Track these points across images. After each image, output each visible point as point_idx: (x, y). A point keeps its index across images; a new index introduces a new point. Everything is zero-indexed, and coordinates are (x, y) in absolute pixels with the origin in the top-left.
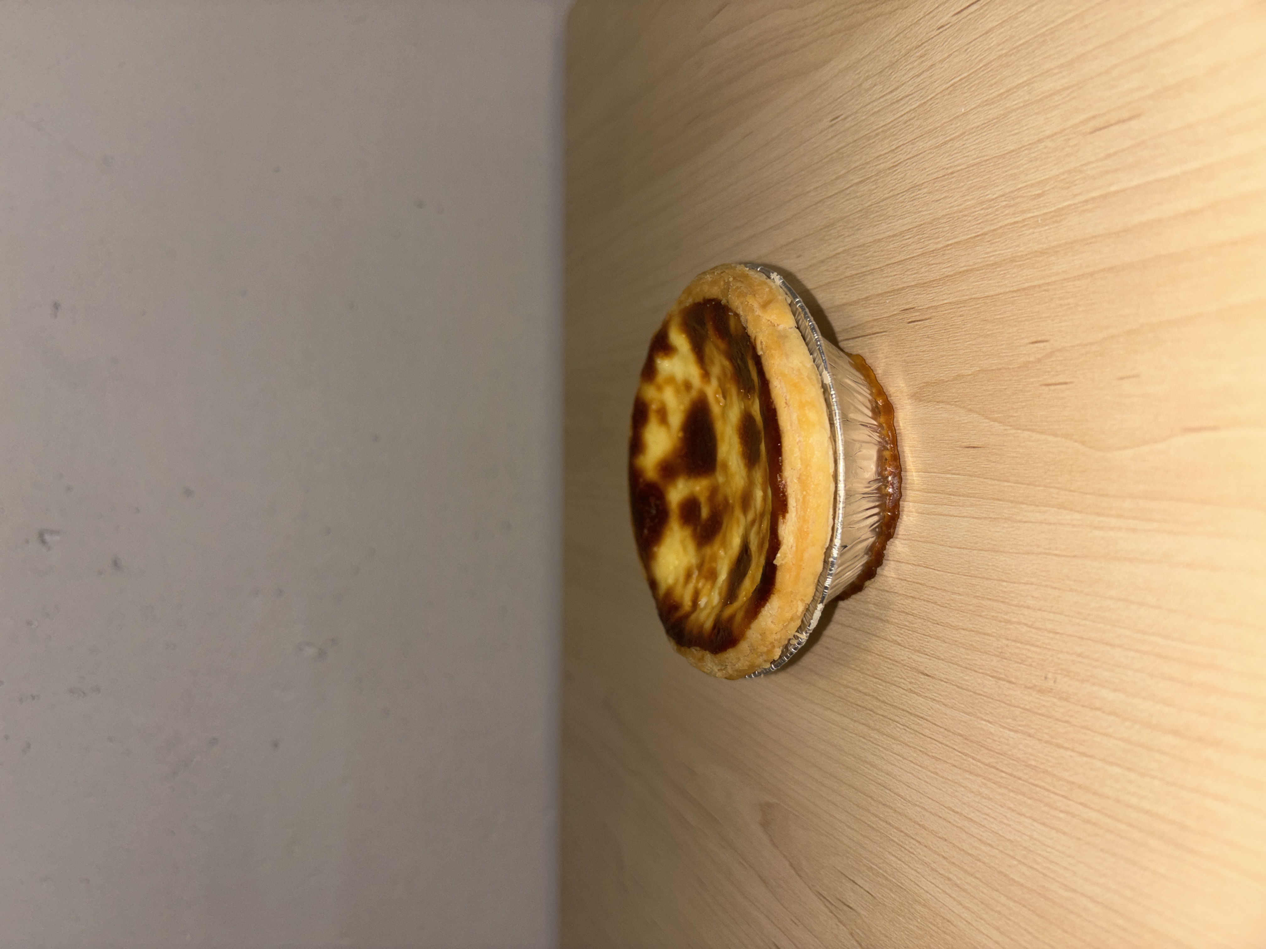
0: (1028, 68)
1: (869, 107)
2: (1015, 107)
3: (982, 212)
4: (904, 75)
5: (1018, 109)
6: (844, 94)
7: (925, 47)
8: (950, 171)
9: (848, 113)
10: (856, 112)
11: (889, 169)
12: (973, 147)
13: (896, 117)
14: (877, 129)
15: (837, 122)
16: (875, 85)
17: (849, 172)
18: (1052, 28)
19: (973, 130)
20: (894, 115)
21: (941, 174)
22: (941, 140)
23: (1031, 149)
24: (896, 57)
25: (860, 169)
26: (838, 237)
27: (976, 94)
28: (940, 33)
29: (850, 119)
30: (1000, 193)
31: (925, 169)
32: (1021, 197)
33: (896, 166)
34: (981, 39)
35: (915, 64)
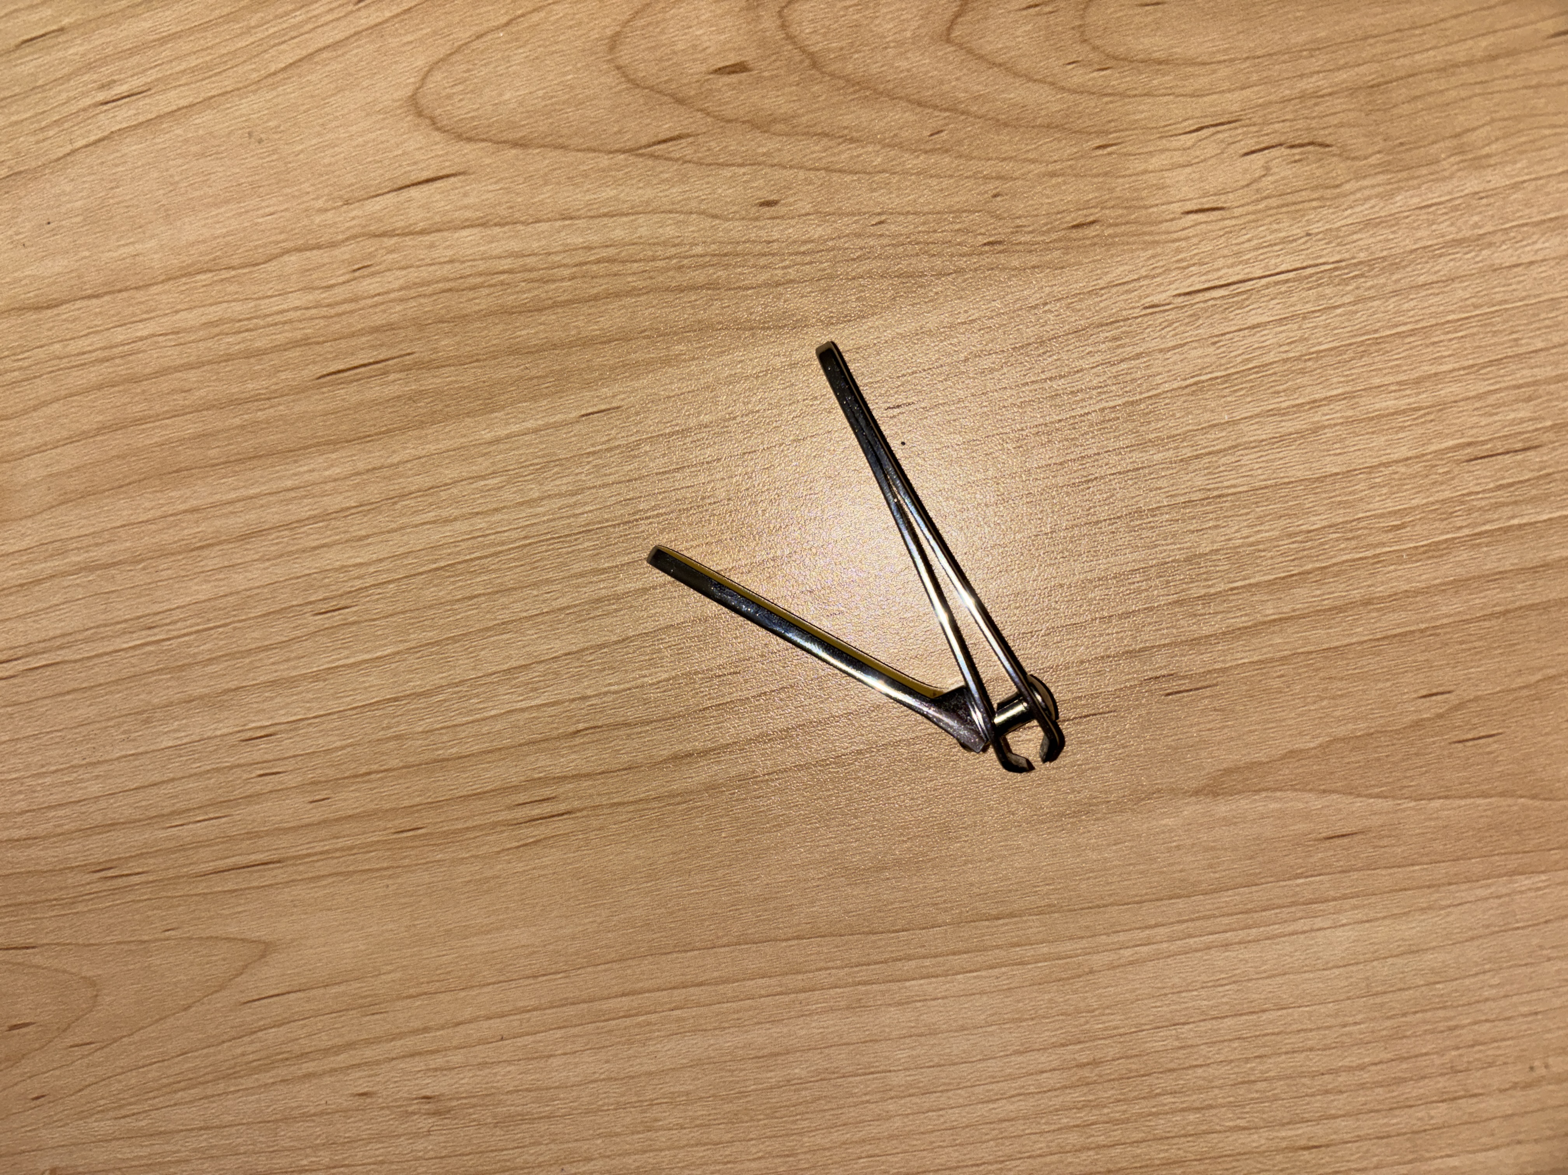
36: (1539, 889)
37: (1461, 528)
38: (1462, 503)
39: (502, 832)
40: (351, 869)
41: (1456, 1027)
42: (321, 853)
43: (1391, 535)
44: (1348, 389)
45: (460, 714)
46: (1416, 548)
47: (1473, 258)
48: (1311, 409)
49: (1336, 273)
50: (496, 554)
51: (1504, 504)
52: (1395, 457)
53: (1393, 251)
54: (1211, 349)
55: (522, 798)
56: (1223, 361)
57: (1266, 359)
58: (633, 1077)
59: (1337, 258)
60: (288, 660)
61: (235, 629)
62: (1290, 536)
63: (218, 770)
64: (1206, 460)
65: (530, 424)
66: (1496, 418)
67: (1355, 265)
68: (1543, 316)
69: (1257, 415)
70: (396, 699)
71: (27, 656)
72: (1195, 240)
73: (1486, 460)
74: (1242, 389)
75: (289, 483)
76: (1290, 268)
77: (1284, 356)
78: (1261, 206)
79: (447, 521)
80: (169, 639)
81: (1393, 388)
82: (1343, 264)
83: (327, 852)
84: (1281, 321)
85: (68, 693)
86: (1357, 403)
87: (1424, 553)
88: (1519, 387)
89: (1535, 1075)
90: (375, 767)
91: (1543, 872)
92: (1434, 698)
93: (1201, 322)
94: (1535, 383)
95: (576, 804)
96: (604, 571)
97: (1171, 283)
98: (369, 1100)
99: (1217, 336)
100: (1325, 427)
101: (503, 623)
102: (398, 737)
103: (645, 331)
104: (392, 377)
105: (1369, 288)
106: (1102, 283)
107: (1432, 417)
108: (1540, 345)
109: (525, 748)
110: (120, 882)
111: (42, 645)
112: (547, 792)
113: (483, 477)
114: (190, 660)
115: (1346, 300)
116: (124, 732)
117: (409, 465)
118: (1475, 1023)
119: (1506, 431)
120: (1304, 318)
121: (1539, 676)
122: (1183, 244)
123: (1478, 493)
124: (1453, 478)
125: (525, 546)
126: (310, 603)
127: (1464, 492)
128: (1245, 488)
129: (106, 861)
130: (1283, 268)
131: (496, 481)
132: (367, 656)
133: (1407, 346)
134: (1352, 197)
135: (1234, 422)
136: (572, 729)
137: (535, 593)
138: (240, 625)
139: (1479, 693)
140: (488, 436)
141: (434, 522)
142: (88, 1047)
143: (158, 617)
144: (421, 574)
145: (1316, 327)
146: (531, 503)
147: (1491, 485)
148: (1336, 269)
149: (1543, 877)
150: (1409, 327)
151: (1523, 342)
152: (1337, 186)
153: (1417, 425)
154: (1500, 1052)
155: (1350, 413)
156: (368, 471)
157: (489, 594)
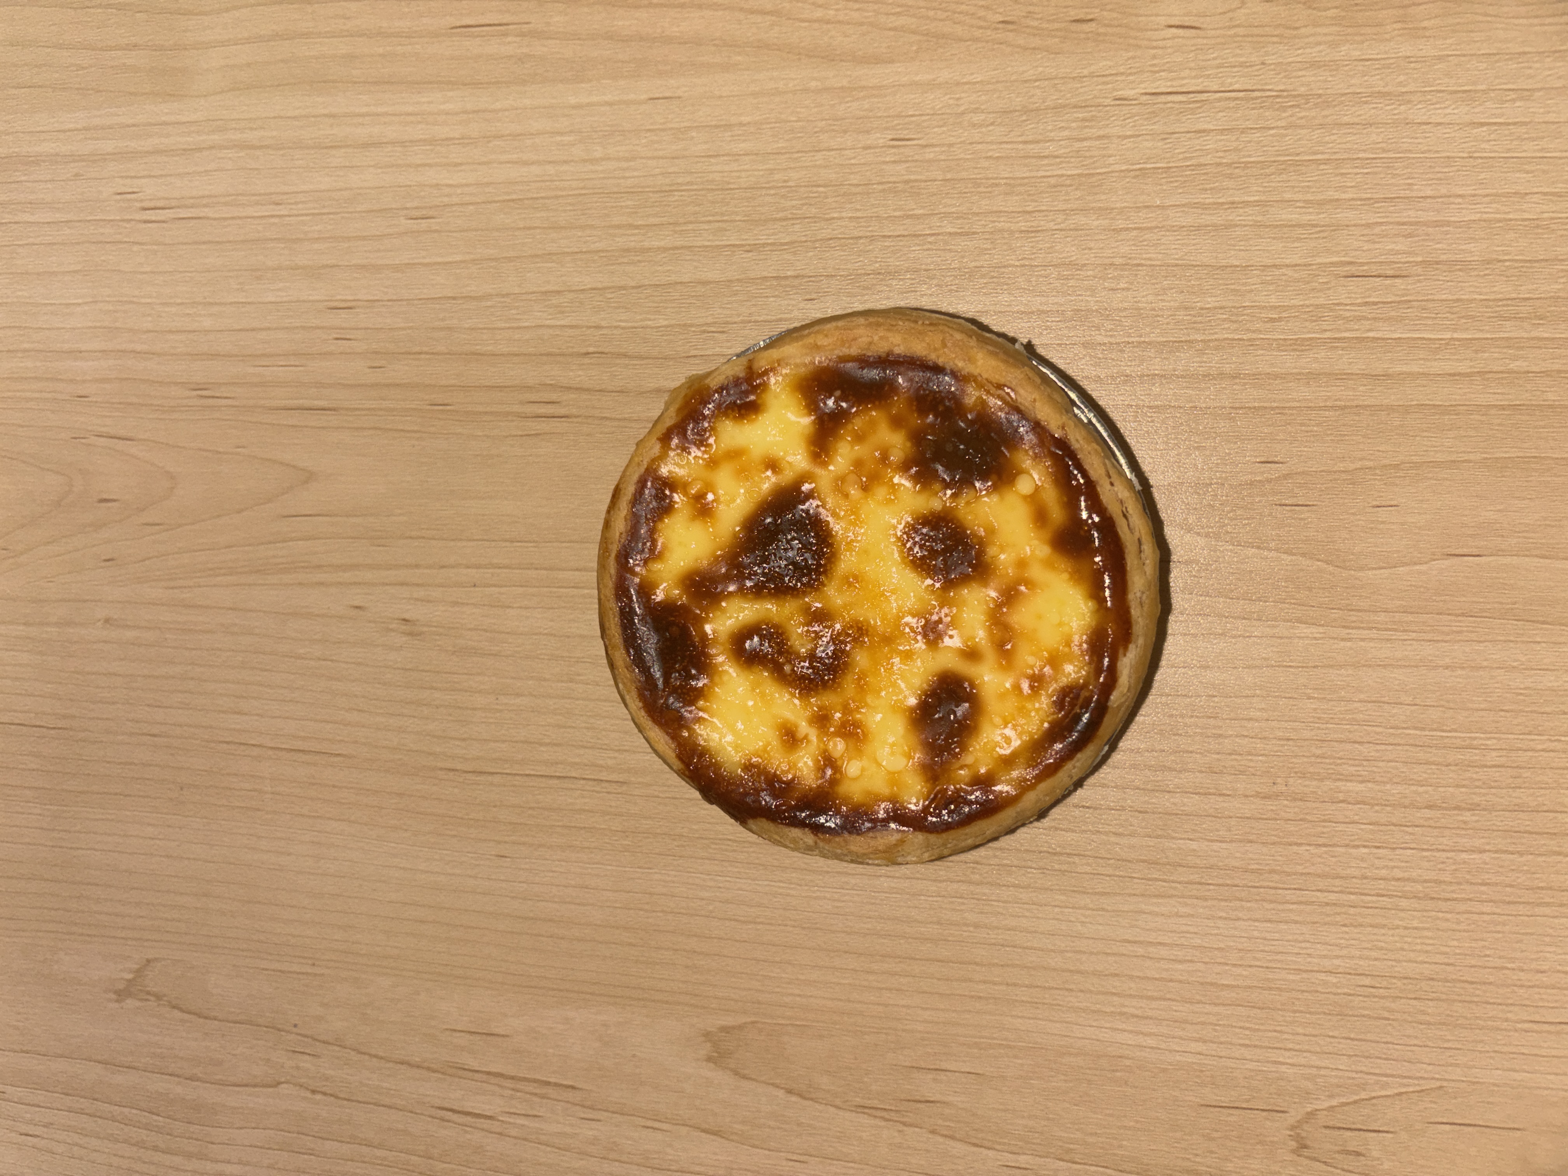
0: (1261, 189)
1: (980, 146)
2: (1239, 223)
3: (1188, 318)
4: (1051, 131)
5: (1245, 226)
7: (1091, 111)
8: (1135, 262)
9: (934, 141)
11: (1021, 232)
12: (1173, 247)
13: (1032, 174)
14: (996, 178)
15: (907, 146)
16: (992, 124)
18: (1297, 161)
19: (1175, 228)
20: (1030, 171)
21: (1118, 261)
22: (1120, 224)
23: (1263, 271)
24: (1037, 105)
25: (958, 218)
27: (1180, 191)
28: (1119, 105)
29: (937, 149)
30: (1217, 304)
31: (1090, 249)
32: (1247, 315)
33: (1032, 232)
34: (1189, 135)
35: (1074, 125)
36: (1315, 638)
37: (1326, 330)
38: (1331, 310)
39: (513, 421)
40: (389, 426)
41: (1220, 736)
42: (369, 409)
43: (1269, 325)
44: (1263, 198)
45: (501, 320)
46: (1285, 339)
47: (1392, 110)
48: (1229, 208)
49: (1278, 100)
50: (557, 197)
51: (1366, 319)
52: (1288, 262)
53: (1329, 92)
54: (1160, 144)
55: (534, 397)
56: (1168, 155)
57: (1202, 160)
58: (569, 637)
59: (1282, 87)
60: (379, 251)
61: (343, 218)
62: (1186, 308)
63: (303, 328)
64: (1135, 233)
65: (608, 98)
66: (1377, 246)
67: (1295, 96)
68: (1437, 169)
69: (1184, 205)
70: (454, 298)
71: (178, 207)
72: (1169, 50)
73: (1360, 279)
74: (1176, 181)
75: (410, 109)
76: (1241, 88)
77: (1218, 160)
78: (1232, 32)
79: (526, 163)
80: (289, 216)
81: (1298, 204)
82: (1285, 94)
83: (373, 409)
84: (1222, 131)
85: (204, 243)
86: (1267, 211)
87: (1291, 345)
88: (1403, 224)
89: (1275, 789)
90: (425, 349)
91: (1323, 625)
92: (1269, 465)
93: (1157, 119)
94: (1417, 223)
95: (574, 411)
96: (637, 227)
97: (1141, 82)
98: (361, 613)
99: (1167, 133)
100: (1237, 226)
101: (549, 254)
102: (449, 329)
103: (715, 40)
104: (510, 39)
105: (1302, 118)
106: (1086, 72)
107: (1325, 234)
108: (1429, 193)
109: (545, 358)
110: (211, 402)
111: (192, 201)
112: (554, 397)
113: (561, 134)
114: (302, 236)
115: (1279, 124)
116: (240, 283)
117: (507, 113)
118: (1237, 736)
119: (1382, 258)
120: (1242, 133)
121: (1359, 465)
122: (1160, 52)
123: (1346, 305)
124: (1329, 289)
125: (581, 195)
126: (407, 209)
127: (1335, 302)
128: (1158, 263)
129: (204, 383)
130: (1236, 87)
131: (571, 138)
132: (439, 260)
133: (1319, 172)
134: (1307, 40)
135: (1162, 207)
136: (584, 350)
137: (580, 234)
138: (347, 215)
139: (1306, 469)
140: (573, 100)
141: (516, 163)
142: (157, 527)
143: (285, 197)
144: (496, 202)
145: (1250, 142)
146: (594, 161)
147: (1359, 301)
148: (1277, 97)
149: (1321, 630)
150: (1326, 156)
151: (1416, 187)
152: (1297, 28)
153: (1311, 239)
154: (1252, 764)
155: (1259, 218)
156: (474, 112)
157: (544, 228)
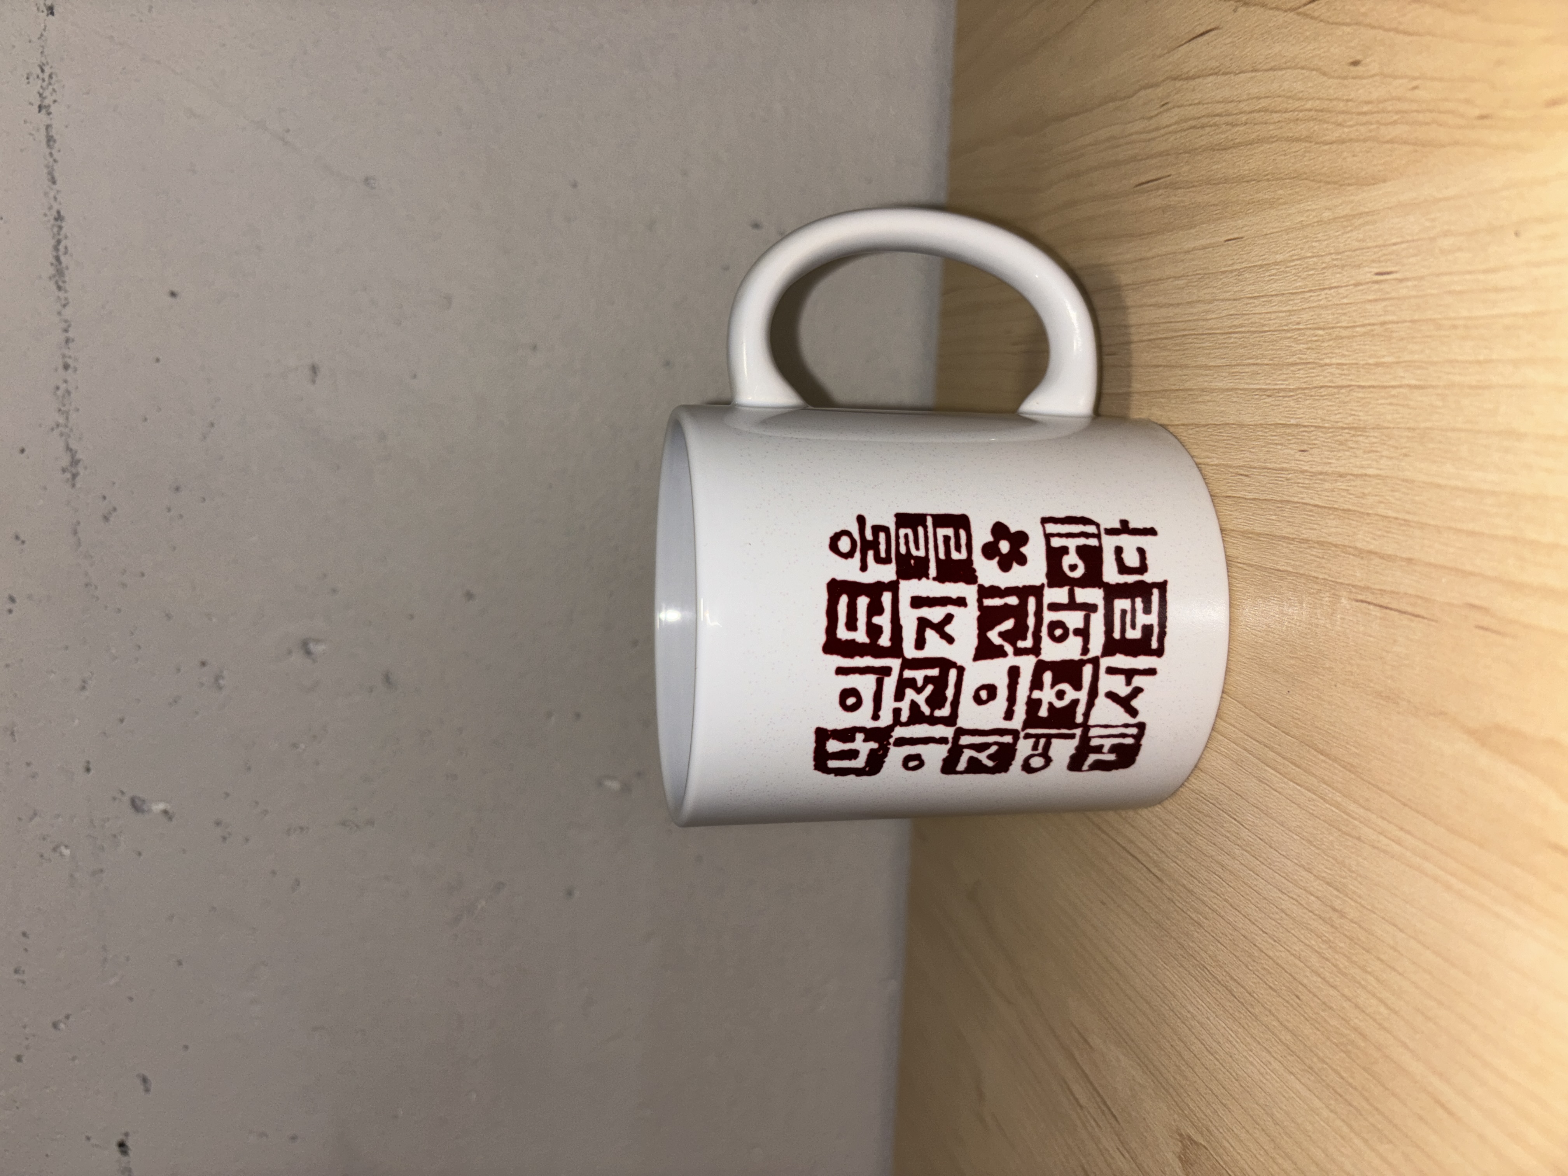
6: (1402, 242)
10: (1421, 278)
17: (1397, 363)
26: (1370, 452)
